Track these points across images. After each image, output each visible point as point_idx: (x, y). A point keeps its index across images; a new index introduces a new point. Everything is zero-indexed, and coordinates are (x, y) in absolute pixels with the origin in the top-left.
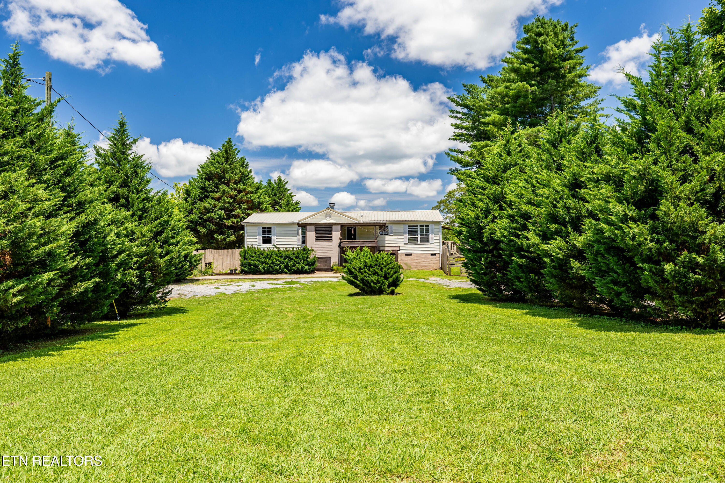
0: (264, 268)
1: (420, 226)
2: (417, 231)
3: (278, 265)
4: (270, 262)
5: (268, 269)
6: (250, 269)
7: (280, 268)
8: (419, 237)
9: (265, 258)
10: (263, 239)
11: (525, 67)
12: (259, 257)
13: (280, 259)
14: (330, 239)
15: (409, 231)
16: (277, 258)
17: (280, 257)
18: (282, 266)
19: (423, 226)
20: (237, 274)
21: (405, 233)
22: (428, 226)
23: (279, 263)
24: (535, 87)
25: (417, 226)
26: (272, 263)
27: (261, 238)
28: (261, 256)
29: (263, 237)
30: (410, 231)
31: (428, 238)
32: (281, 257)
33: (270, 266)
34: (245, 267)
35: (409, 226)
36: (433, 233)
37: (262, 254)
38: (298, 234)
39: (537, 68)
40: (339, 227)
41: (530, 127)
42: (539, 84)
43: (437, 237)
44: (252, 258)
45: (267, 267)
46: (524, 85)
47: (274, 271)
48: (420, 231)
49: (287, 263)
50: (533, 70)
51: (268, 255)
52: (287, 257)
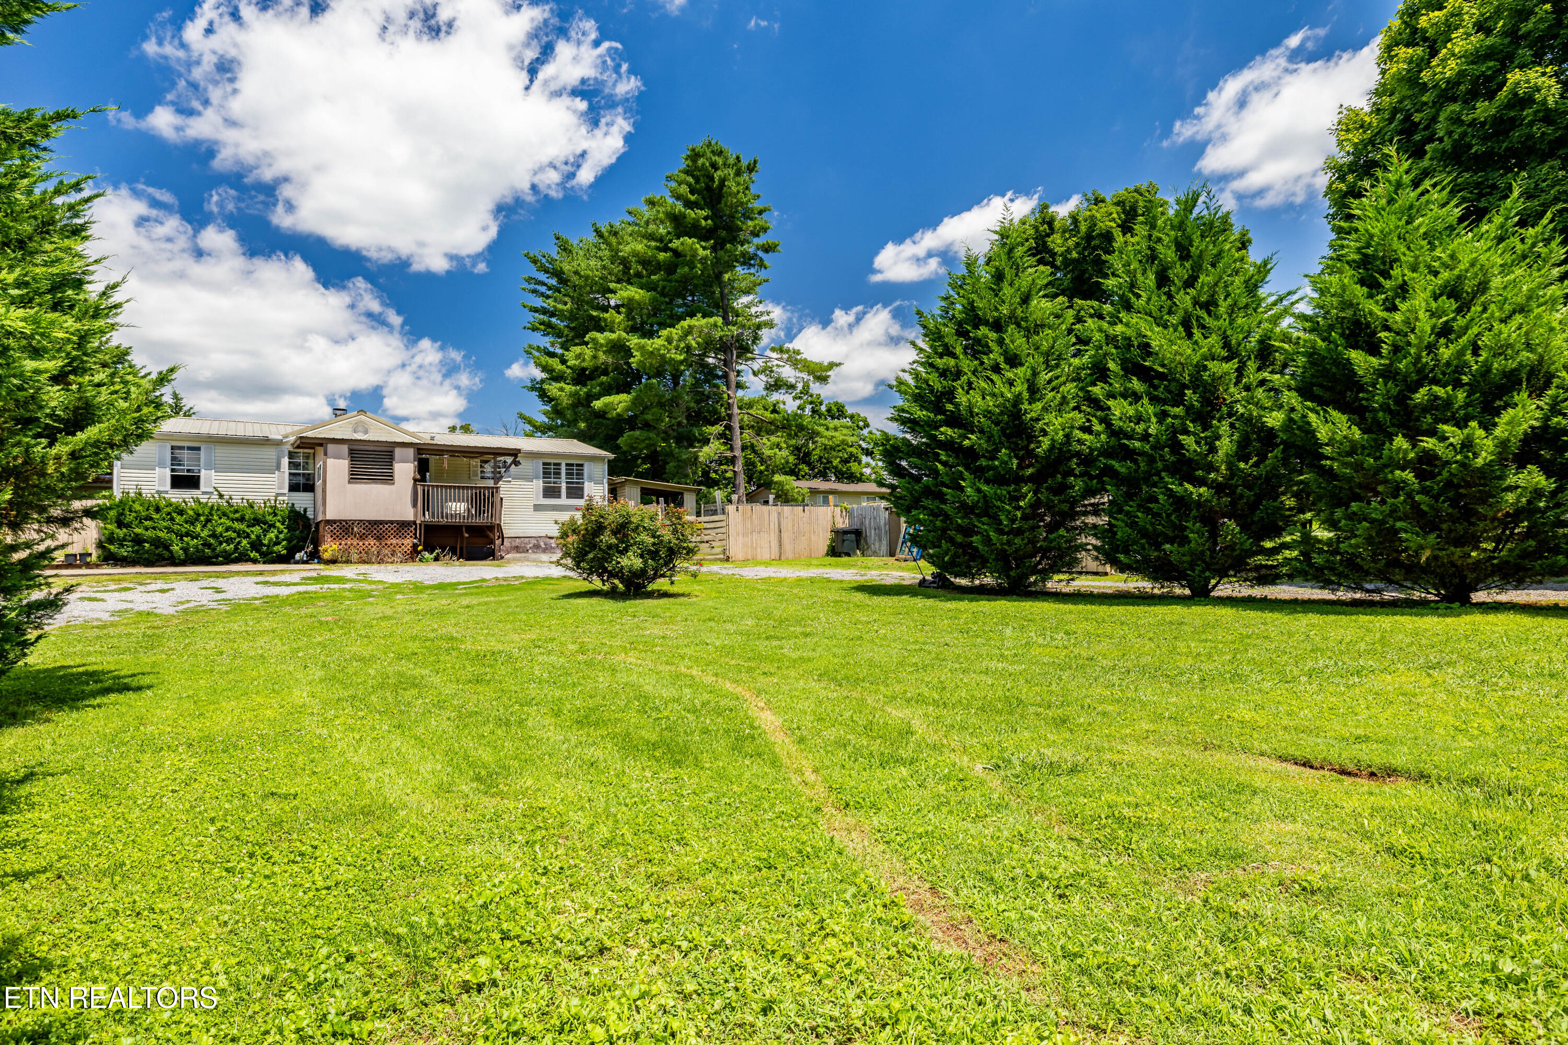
0: (185, 550)
1: (567, 465)
2: (559, 474)
3: (229, 541)
4: (205, 534)
5: (198, 550)
6: (137, 552)
7: (236, 549)
8: (564, 486)
9: (192, 524)
10: (173, 477)
11: (693, 215)
12: (172, 519)
13: (236, 525)
14: (388, 479)
15: (544, 473)
16: (229, 523)
17: (237, 520)
18: (244, 542)
19: (572, 465)
20: (88, 565)
21: (537, 478)
22: (582, 465)
23: (234, 535)
24: (708, 252)
25: (559, 464)
26: (214, 535)
27: (168, 473)
28: (178, 519)
29: (173, 470)
30: (546, 474)
31: (582, 489)
32: (242, 519)
33: (207, 545)
34: (122, 546)
35: (544, 464)
36: (590, 480)
37: (181, 512)
38: (278, 467)
39: (709, 222)
40: (411, 452)
41: (704, 317)
42: (714, 249)
43: (600, 487)
44: (147, 523)
45: (196, 547)
46: (693, 243)
47: (217, 556)
48: (567, 474)
49: (258, 537)
50: (703, 223)
51: (199, 515)
52: (256, 521)
